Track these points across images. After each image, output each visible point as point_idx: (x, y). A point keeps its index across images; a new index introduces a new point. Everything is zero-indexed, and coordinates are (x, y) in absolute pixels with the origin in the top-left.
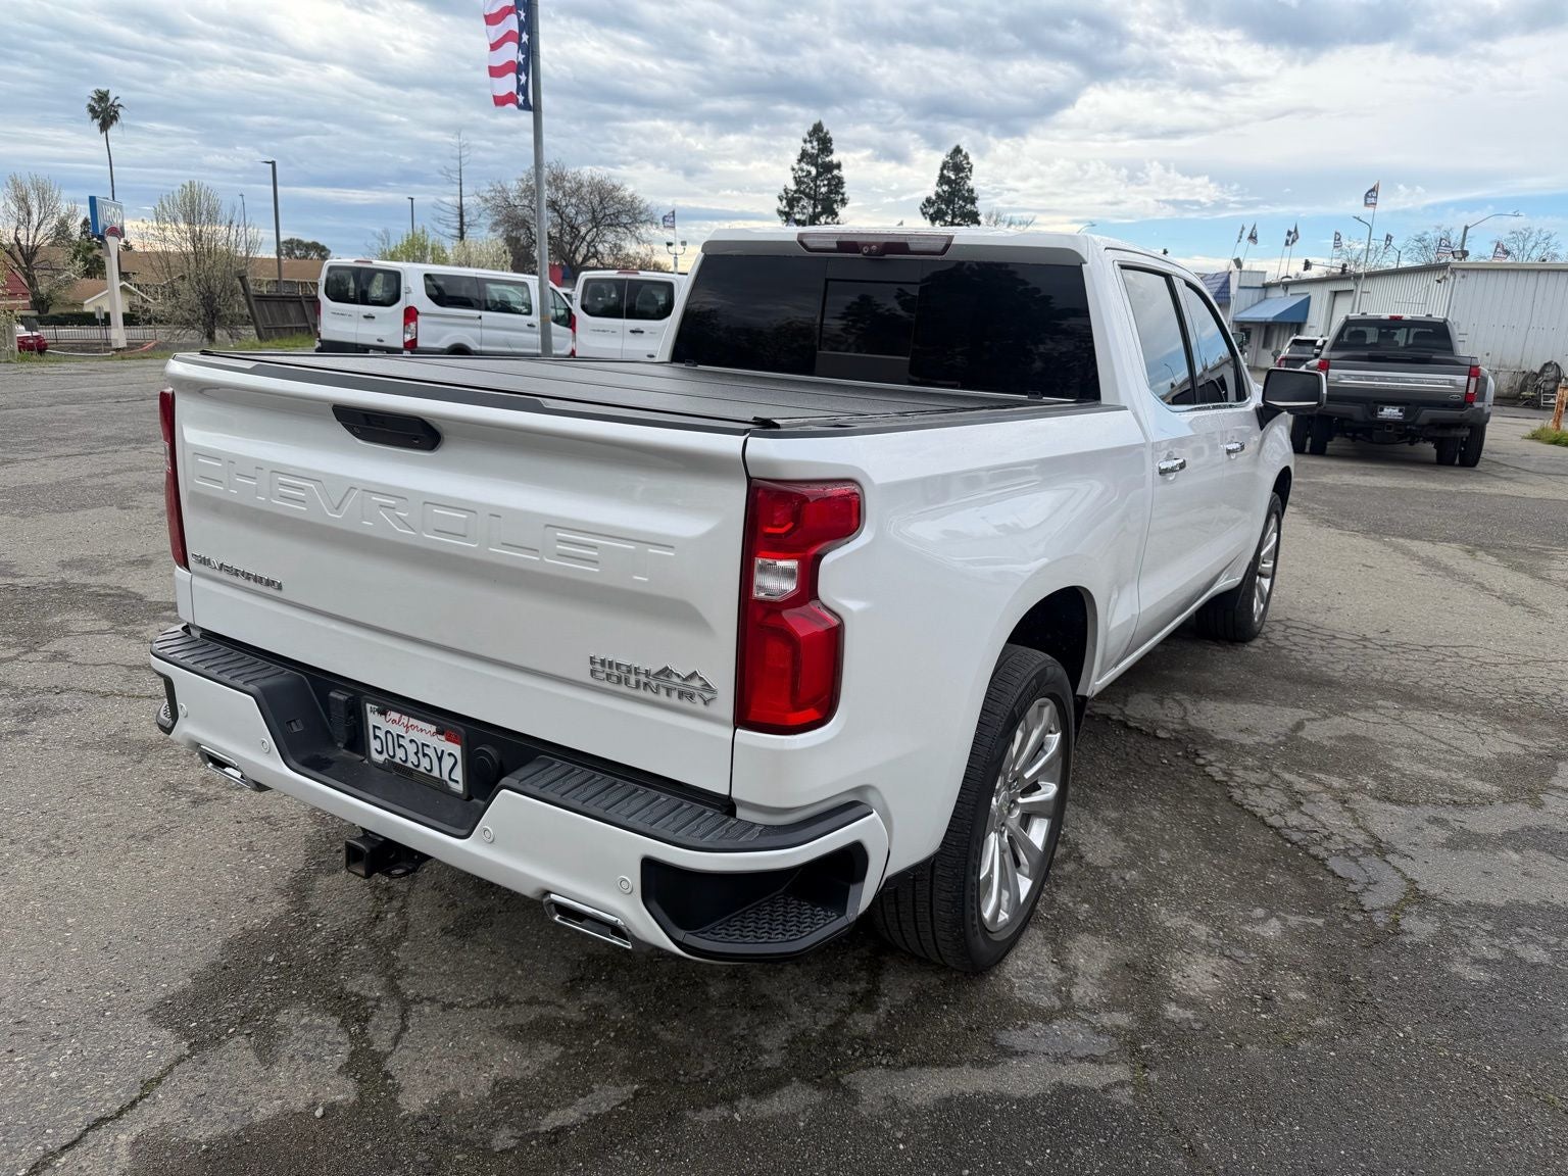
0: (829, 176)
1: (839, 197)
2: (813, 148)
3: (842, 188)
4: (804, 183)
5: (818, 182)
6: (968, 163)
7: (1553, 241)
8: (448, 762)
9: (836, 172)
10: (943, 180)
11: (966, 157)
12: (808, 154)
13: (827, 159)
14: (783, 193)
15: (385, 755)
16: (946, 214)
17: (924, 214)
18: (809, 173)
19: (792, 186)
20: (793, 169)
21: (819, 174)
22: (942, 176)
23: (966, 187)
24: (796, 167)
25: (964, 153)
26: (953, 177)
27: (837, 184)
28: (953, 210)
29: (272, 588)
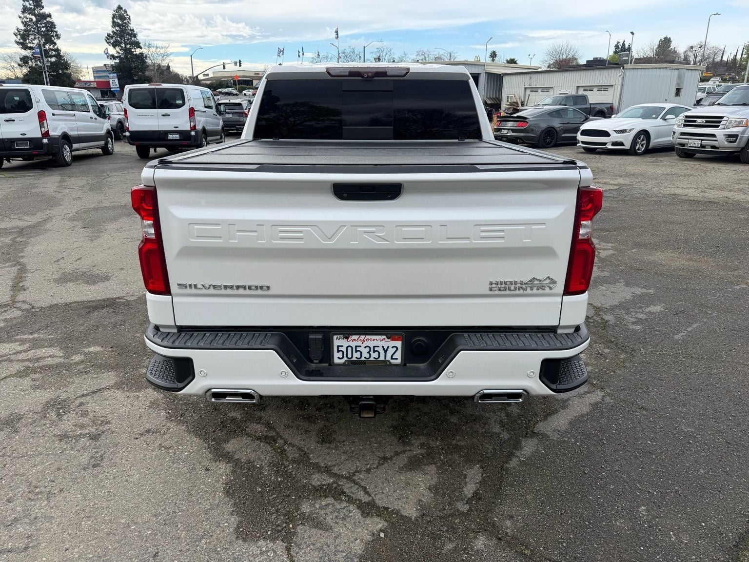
0: (45, 21)
1: (54, 34)
2: (30, 4)
3: (55, 28)
4: (29, 25)
5: (39, 25)
6: (127, 15)
7: (392, 52)
8: (390, 352)
9: (48, 19)
10: (114, 24)
11: (125, 11)
12: (28, 9)
13: (41, 12)
14: (17, 31)
15: (345, 359)
16: (121, 43)
17: (108, 43)
18: (31, 20)
19: (22, 27)
20: (20, 17)
21: (38, 21)
22: (114, 22)
23: (129, 28)
24: (22, 16)
25: (123, 10)
26: (121, 23)
27: (52, 26)
28: (124, 40)
29: (261, 290)
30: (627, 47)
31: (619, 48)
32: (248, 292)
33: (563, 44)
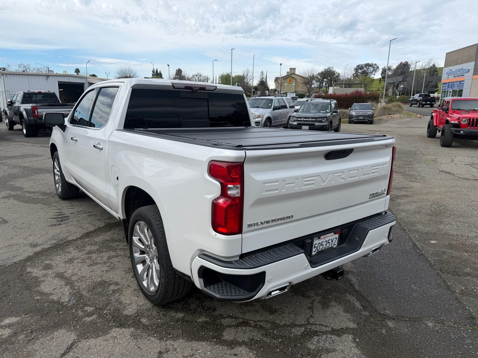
29: (288, 219)
30: (159, 72)
31: (154, 73)
32: (283, 221)
33: (126, 68)
